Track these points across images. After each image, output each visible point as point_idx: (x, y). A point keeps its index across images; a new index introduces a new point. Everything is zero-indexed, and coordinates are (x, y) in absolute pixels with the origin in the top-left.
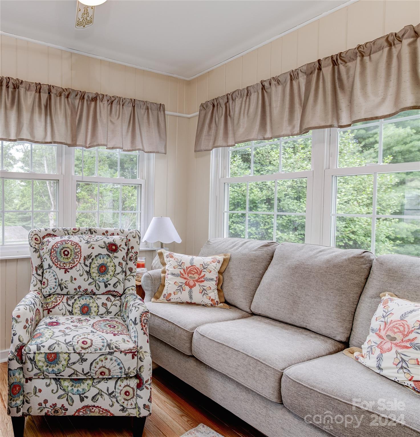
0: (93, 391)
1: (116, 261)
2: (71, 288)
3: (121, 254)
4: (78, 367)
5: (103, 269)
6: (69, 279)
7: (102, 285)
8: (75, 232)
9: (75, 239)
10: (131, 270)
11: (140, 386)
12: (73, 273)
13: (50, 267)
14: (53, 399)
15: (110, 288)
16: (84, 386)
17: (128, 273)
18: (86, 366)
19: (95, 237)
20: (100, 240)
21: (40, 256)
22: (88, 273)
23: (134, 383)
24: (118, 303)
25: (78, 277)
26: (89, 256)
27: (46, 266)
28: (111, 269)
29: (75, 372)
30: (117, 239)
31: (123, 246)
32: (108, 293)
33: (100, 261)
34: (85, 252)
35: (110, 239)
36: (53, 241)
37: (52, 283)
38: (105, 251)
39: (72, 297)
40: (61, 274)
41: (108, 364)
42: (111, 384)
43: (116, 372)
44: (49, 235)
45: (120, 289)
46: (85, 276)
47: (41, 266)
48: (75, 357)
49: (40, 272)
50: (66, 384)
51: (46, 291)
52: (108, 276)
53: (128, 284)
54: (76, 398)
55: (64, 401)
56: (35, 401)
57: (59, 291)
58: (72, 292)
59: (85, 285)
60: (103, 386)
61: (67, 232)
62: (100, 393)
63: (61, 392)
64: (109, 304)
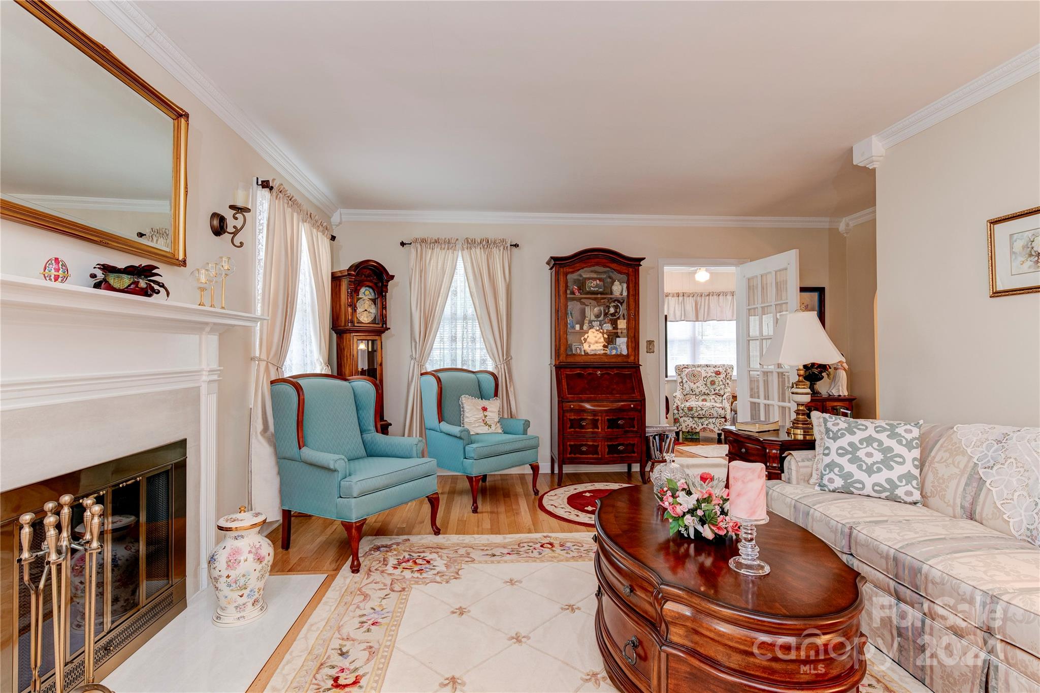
0: (707, 422)
1: (720, 379)
2: (697, 391)
3: (722, 376)
4: (700, 412)
5: (713, 383)
6: (696, 387)
7: (713, 390)
8: (699, 366)
9: (699, 369)
10: (728, 384)
11: (725, 421)
12: (697, 384)
13: (686, 382)
14: (691, 424)
15: (717, 391)
16: (703, 420)
17: (726, 385)
18: (703, 412)
19: (709, 368)
20: (712, 369)
21: (681, 377)
22: (706, 384)
23: (723, 420)
24: (721, 399)
25: (700, 386)
26: (706, 377)
27: (684, 381)
28: (717, 383)
29: (699, 414)
30: (721, 370)
31: (724, 372)
32: (716, 394)
33: (712, 379)
34: (704, 375)
35: (717, 369)
36: (687, 370)
37: (688, 389)
38: (714, 375)
39: (698, 395)
40: (692, 385)
41: (712, 411)
42: (714, 420)
43: (715, 415)
44: (685, 368)
45: (722, 392)
46: (704, 386)
47: (682, 382)
48: (699, 409)
49: (681, 384)
50: (696, 419)
51: (685, 393)
52: (716, 386)
53: (726, 390)
54: (700, 424)
55: (695, 425)
56: (684, 425)
57: (691, 393)
58: (698, 393)
59: (704, 390)
60: (711, 420)
61: (694, 366)
62: (709, 423)
63: (694, 422)
64: (716, 399)
